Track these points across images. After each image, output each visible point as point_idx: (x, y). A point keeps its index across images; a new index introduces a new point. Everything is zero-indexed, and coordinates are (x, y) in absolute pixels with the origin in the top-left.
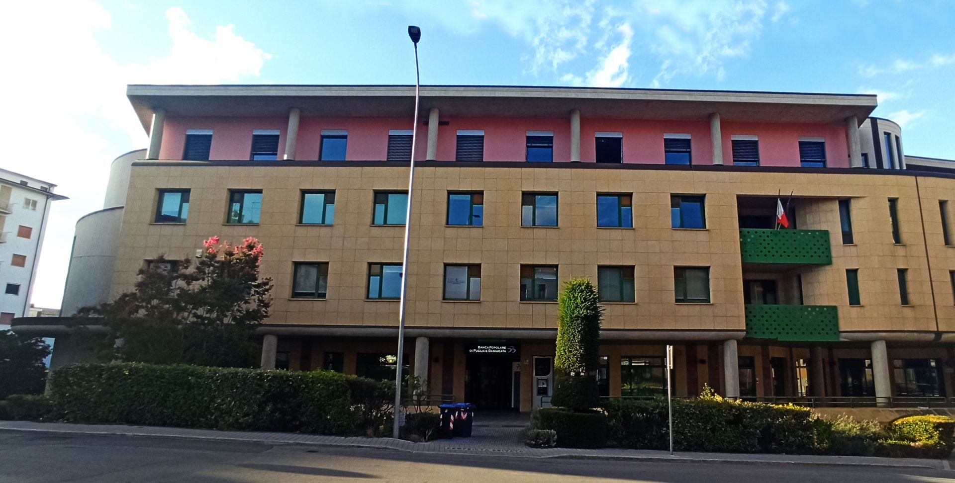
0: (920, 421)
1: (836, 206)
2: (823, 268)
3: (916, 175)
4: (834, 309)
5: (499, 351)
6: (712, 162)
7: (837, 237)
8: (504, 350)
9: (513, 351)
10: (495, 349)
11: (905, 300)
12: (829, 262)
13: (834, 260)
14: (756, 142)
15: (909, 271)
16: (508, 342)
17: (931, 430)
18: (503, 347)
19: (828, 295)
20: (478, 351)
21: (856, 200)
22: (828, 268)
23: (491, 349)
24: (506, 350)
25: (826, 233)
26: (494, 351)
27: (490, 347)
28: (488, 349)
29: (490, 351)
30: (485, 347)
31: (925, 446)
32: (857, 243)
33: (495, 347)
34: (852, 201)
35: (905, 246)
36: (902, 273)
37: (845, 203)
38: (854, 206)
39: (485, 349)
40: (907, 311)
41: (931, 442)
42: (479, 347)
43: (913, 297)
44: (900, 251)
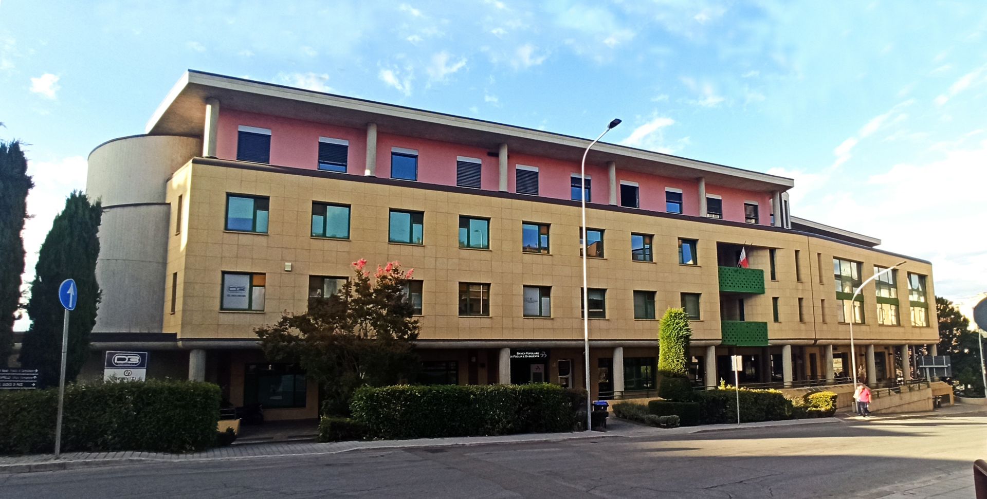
0: (823, 395)
1: (768, 253)
2: (759, 296)
3: (808, 236)
4: (765, 324)
5: (533, 356)
6: (699, 214)
7: (767, 275)
8: (537, 355)
9: (544, 356)
10: (530, 355)
11: (801, 320)
12: (763, 293)
13: (766, 290)
14: (720, 201)
15: (804, 299)
16: (540, 349)
17: (829, 400)
18: (537, 353)
19: (762, 314)
20: (517, 357)
21: (779, 250)
22: (762, 296)
23: (527, 355)
24: (539, 355)
25: (762, 271)
26: (530, 356)
27: (527, 353)
28: (525, 355)
29: (526, 356)
30: (522, 354)
31: (826, 410)
32: (779, 280)
33: (530, 353)
34: (777, 250)
35: (802, 283)
36: (800, 300)
37: (772, 251)
38: (778, 254)
39: (522, 355)
40: (803, 326)
41: (828, 407)
42: (518, 353)
43: (806, 317)
44: (800, 286)
